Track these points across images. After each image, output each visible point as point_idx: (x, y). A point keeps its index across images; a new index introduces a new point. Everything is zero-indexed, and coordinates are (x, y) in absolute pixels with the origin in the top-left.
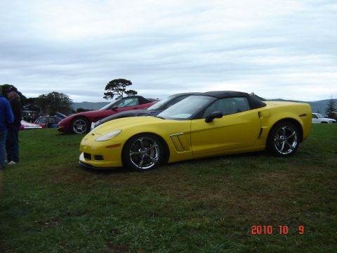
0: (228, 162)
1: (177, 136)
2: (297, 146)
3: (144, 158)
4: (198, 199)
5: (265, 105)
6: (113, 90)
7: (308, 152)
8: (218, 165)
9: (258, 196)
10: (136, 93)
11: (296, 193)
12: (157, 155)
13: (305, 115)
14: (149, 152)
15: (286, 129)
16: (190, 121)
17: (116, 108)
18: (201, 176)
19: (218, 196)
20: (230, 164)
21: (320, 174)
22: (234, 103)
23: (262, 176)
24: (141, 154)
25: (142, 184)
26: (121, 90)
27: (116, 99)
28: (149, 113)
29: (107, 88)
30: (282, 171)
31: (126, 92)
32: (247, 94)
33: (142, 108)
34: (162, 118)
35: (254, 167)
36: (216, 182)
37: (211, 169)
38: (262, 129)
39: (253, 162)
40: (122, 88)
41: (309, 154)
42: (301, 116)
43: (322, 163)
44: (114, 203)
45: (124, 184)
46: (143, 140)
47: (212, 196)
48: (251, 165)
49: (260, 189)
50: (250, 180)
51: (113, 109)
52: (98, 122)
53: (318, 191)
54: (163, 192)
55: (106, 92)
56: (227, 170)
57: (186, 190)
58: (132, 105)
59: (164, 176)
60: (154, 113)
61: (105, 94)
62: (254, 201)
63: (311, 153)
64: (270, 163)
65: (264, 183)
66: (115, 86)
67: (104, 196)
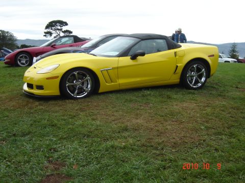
0: (149, 92)
1: (107, 70)
2: (205, 81)
3: (79, 88)
4: (123, 123)
5: (180, 46)
6: (52, 29)
7: (215, 86)
8: (140, 95)
9: (173, 121)
10: (71, 32)
11: (204, 120)
12: (89, 86)
13: (213, 56)
14: (83, 84)
15: (197, 67)
16: (117, 58)
17: (55, 45)
18: (126, 104)
19: (140, 121)
20: (150, 95)
21: (223, 105)
22: (154, 44)
23: (176, 105)
24: (76, 85)
25: (76, 110)
26: (58, 29)
27: (55, 37)
28: (83, 50)
29: (47, 27)
30: (193, 101)
31: (63, 32)
32: (166, 37)
33: (76, 46)
34: (94, 55)
35: (170, 98)
36: (138, 109)
37: (134, 98)
38: (177, 66)
39: (169, 93)
40: (59, 28)
41: (215, 88)
42: (209, 56)
43: (225, 96)
44: (53, 126)
45: (61, 110)
46: (78, 73)
47: (134, 121)
48: (168, 96)
49: (175, 115)
50: (167, 108)
51: (52, 46)
52: (39, 57)
53: (222, 119)
54: (95, 117)
55: (46, 31)
56: (147, 99)
57: (113, 115)
58: (68, 42)
59: (95, 104)
60: (87, 51)
61: (45, 33)
62: (169, 125)
63: (216, 87)
64: (183, 94)
65: (177, 111)
66: (54, 26)
67: (45, 120)
